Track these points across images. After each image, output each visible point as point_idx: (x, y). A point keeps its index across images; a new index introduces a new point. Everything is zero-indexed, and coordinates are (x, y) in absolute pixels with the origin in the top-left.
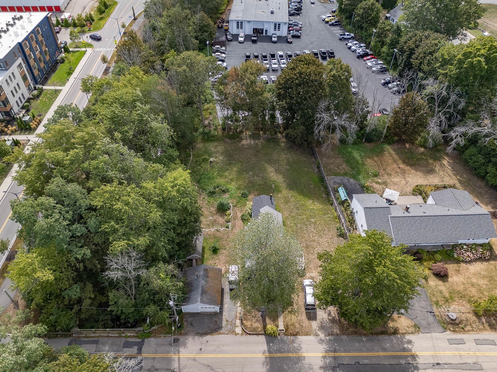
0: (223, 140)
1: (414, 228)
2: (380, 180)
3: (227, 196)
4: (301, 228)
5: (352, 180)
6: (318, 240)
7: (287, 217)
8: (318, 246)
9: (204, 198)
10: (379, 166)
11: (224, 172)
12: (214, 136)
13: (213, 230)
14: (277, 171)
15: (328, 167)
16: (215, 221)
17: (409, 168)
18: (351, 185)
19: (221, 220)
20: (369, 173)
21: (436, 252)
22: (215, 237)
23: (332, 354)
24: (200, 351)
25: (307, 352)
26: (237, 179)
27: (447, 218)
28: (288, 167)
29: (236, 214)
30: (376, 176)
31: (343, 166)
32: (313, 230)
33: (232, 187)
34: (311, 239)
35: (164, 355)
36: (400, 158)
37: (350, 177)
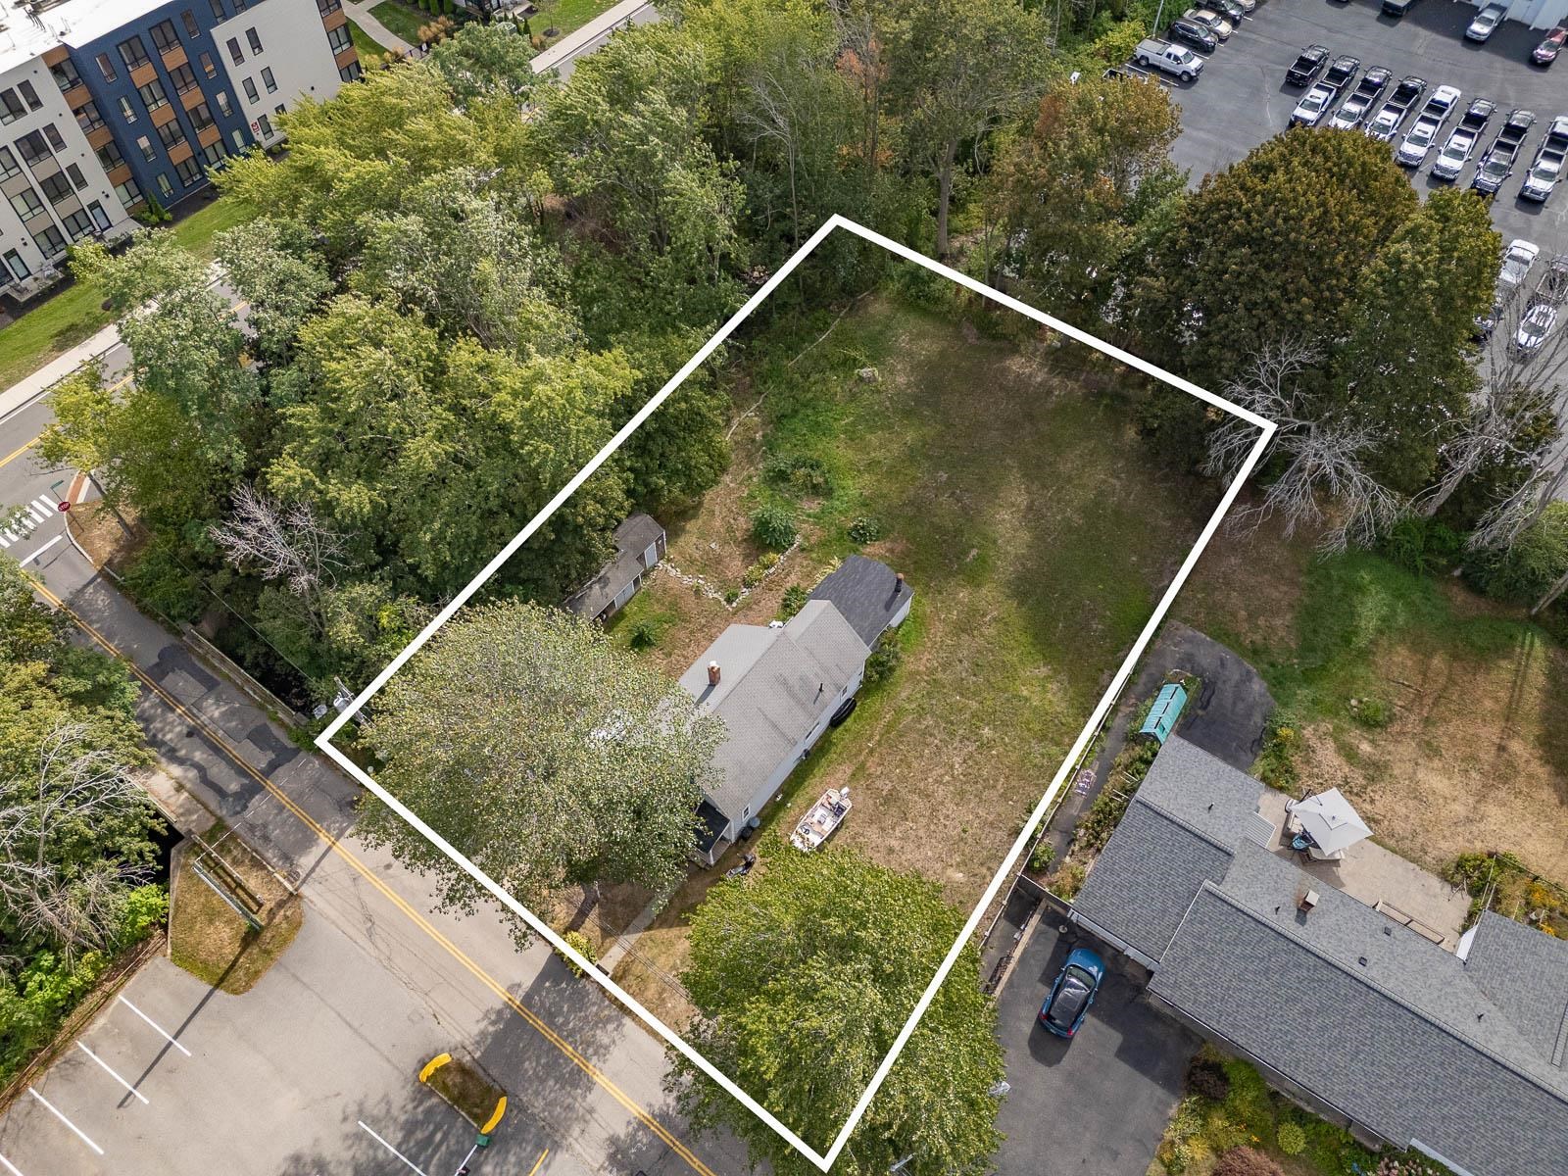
0: (957, 325)
1: (1267, 985)
2: (1365, 747)
3: (813, 506)
4: (926, 732)
5: (1258, 686)
6: (942, 803)
7: (918, 673)
8: (924, 821)
9: (750, 477)
10: (1420, 696)
11: (872, 429)
12: (937, 300)
13: (687, 580)
14: (1033, 515)
15: (1218, 596)
16: (719, 560)
17: (1542, 772)
18: (1238, 697)
19: (736, 567)
20: (1348, 699)
21: (1300, 1117)
22: (674, 605)
23: (668, 1137)
24: (381, 869)
25: (615, 1077)
26: (889, 473)
27: (1436, 1040)
28: (1078, 520)
29: (788, 575)
30: (1369, 722)
31: (1278, 622)
32: (958, 760)
33: (853, 488)
34: (922, 785)
35: (306, 818)
36: (1546, 717)
37: (1264, 675)
